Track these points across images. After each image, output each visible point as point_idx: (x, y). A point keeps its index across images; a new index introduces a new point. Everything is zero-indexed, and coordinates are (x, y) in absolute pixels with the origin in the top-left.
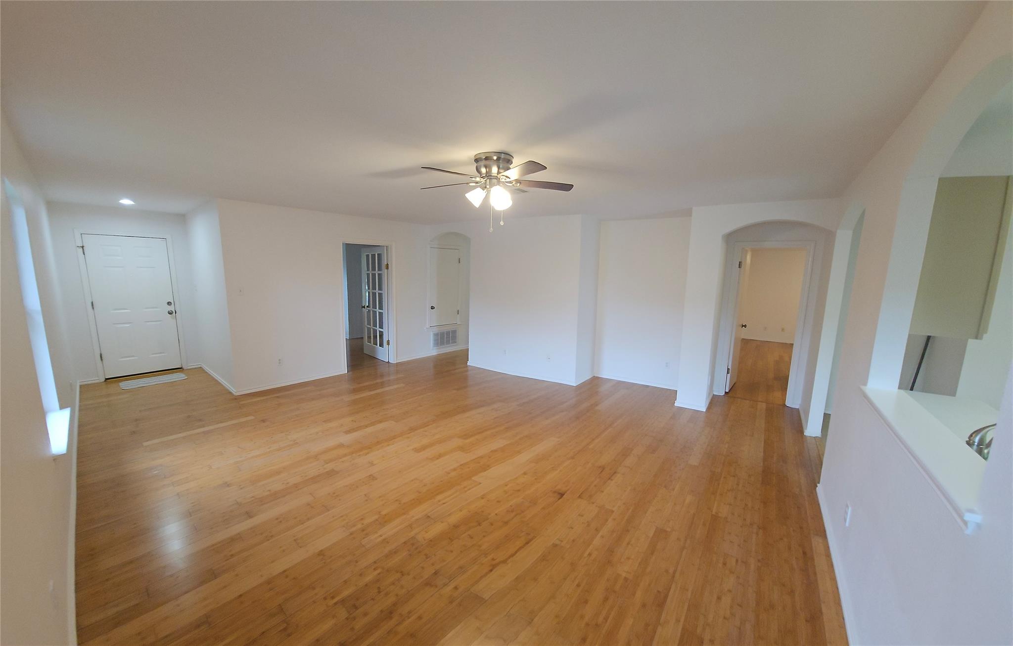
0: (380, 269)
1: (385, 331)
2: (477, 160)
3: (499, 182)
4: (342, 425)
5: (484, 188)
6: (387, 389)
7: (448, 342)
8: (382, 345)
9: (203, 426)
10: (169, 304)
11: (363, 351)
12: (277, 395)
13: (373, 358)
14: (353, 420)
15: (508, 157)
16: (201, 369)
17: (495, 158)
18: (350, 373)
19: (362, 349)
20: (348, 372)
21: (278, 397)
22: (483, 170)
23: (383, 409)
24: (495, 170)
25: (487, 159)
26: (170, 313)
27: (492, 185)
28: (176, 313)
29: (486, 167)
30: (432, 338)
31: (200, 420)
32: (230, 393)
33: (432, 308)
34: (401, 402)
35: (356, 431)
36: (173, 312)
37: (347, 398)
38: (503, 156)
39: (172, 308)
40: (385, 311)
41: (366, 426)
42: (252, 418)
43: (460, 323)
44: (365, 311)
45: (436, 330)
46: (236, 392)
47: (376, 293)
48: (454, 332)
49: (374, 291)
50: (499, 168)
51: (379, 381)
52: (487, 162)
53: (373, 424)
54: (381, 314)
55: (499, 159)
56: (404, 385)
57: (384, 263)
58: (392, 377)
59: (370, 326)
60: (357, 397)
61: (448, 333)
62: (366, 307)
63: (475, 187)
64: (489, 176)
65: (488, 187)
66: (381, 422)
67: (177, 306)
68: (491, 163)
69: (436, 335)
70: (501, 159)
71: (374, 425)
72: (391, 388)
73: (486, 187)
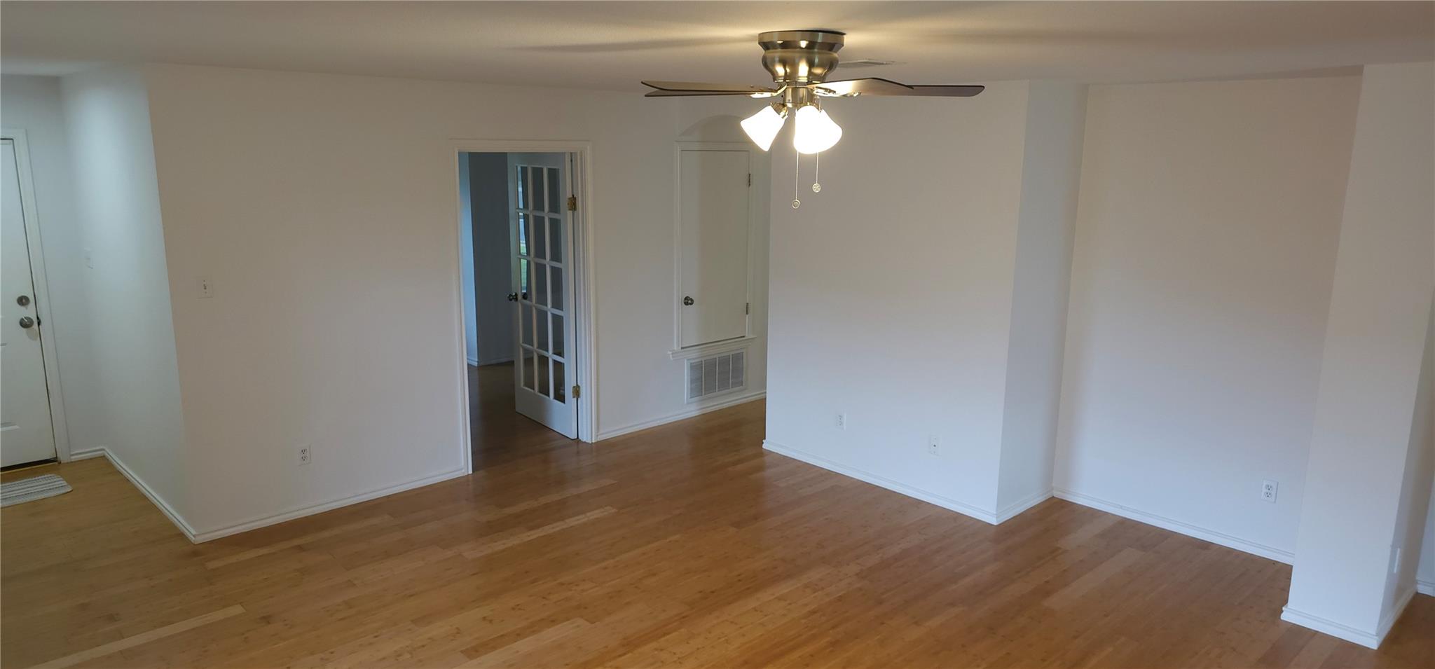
0: (555, 207)
1: (568, 361)
2: (766, 45)
3: (811, 99)
4: (458, 631)
5: (779, 105)
6: (572, 522)
7: (724, 384)
8: (560, 397)
9: (120, 635)
10: (23, 301)
11: (515, 408)
12: (296, 542)
13: (539, 427)
14: (484, 618)
15: (831, 39)
16: (103, 463)
17: (803, 44)
18: (481, 473)
19: (510, 399)
20: (474, 469)
21: (300, 548)
22: (780, 70)
23: (562, 584)
24: (803, 69)
25: (786, 45)
26: (25, 324)
27: (798, 103)
28: (39, 324)
29: (784, 63)
30: (686, 375)
31: (112, 618)
32: (181, 536)
33: (688, 301)
34: (604, 564)
35: (494, 648)
36: (32, 323)
37: (472, 551)
38: (820, 38)
39: (29, 312)
40: (568, 314)
41: (518, 635)
42: (237, 610)
43: (751, 336)
44: (519, 307)
45: (694, 355)
46: (194, 536)
47: (545, 265)
48: (738, 358)
49: (541, 261)
50: (811, 65)
51: (555, 497)
52: (788, 54)
53: (533, 628)
54: (558, 322)
55: (811, 46)
56: (614, 510)
57: (566, 193)
58: (587, 486)
59: (532, 345)
60: (499, 546)
61: (724, 361)
62: (520, 297)
63: (762, 104)
64: (791, 78)
65: (790, 105)
66: (553, 621)
67: (43, 303)
68: (797, 55)
69: (695, 368)
70: (817, 46)
71: (534, 632)
72: (582, 519)
73: (784, 105)
